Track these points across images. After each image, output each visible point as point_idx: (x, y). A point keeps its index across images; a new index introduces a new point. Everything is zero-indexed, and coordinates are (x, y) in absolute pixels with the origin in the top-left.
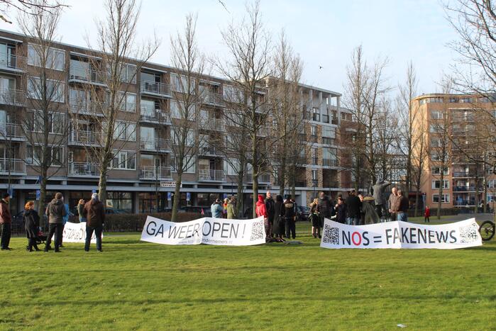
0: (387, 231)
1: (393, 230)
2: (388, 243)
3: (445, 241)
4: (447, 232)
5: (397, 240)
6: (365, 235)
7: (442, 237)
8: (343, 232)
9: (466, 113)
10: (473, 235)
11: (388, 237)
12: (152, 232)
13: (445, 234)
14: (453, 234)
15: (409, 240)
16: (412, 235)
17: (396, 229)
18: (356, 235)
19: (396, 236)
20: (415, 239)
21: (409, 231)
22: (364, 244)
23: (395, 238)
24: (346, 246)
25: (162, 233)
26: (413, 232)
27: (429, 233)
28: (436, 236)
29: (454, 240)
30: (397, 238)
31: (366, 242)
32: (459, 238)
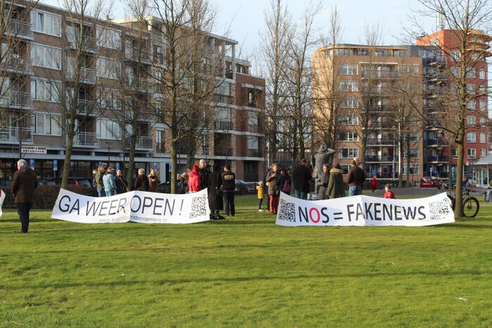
0: (348, 206)
1: (355, 206)
2: (350, 220)
3: (413, 218)
4: (415, 208)
5: (360, 217)
6: (324, 211)
7: (410, 213)
8: (300, 208)
9: (379, 68)
10: (444, 211)
11: (350, 213)
12: (66, 208)
13: (412, 210)
14: (422, 210)
15: (374, 217)
16: (376, 211)
17: (359, 205)
18: (314, 212)
19: (359, 211)
20: (380, 215)
21: (373, 206)
22: (324, 222)
23: (358, 214)
24: (304, 223)
25: (78, 209)
26: (378, 208)
27: (396, 209)
28: (403, 212)
29: (423, 217)
30: (360, 214)
31: (325, 219)
32: (428, 215)
